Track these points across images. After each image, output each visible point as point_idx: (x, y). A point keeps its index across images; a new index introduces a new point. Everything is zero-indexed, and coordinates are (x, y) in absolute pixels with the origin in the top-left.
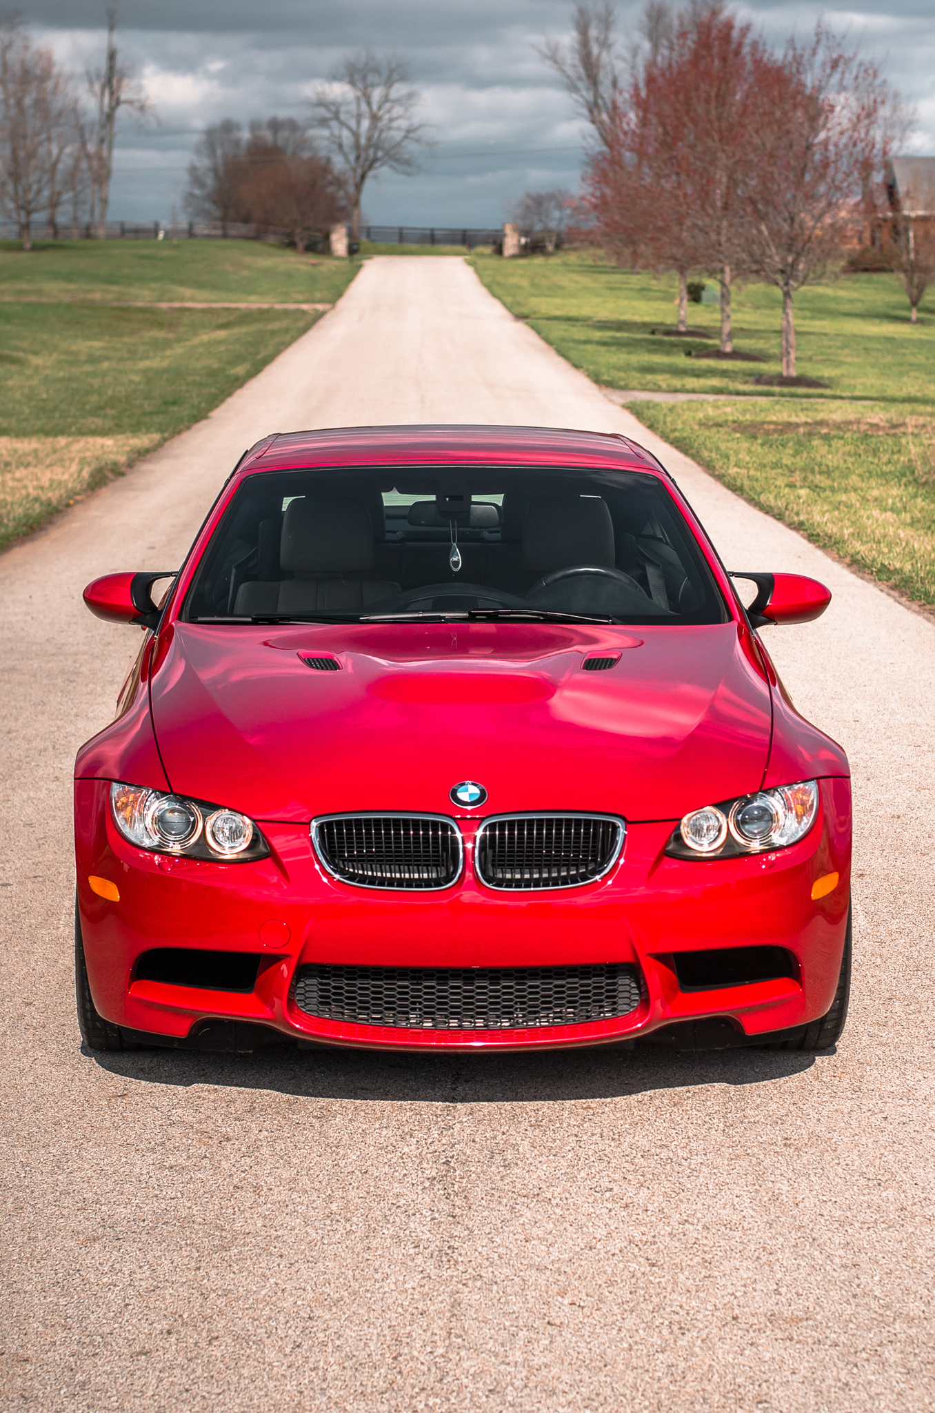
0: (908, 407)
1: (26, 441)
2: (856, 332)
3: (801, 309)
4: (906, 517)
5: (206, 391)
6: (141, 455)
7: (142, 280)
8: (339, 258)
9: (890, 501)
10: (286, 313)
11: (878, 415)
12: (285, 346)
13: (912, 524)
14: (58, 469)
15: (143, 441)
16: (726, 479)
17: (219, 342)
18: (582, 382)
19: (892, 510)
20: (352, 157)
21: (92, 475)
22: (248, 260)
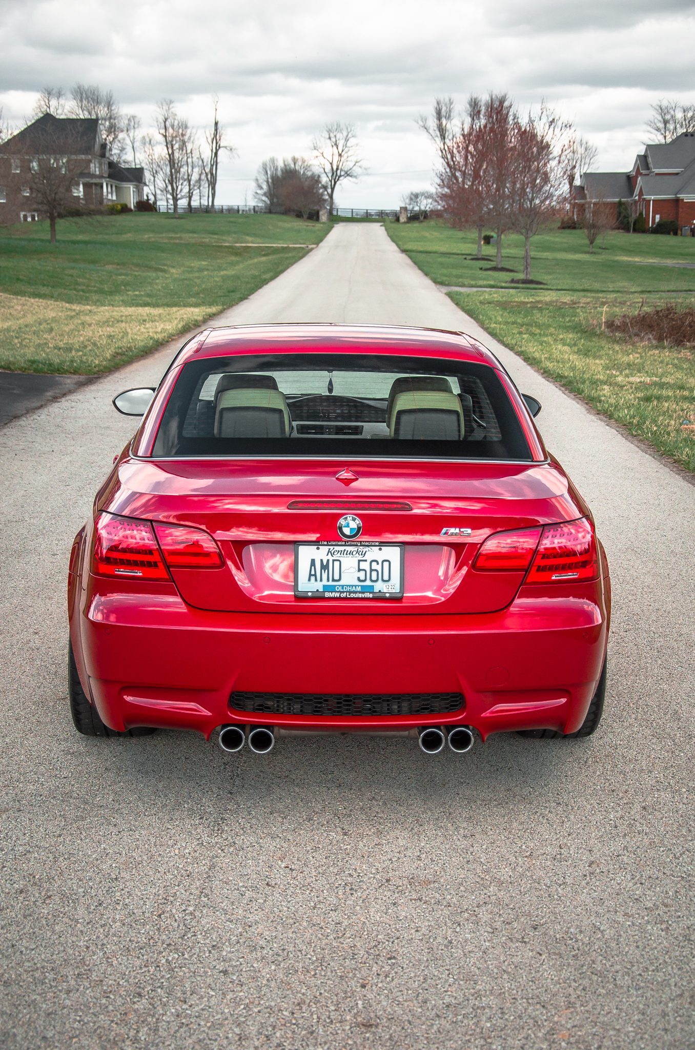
0: (582, 294)
1: (157, 309)
2: (563, 258)
3: (537, 247)
4: (576, 349)
5: (249, 286)
6: (212, 317)
7: (229, 233)
8: (324, 223)
9: (568, 340)
10: (295, 249)
11: (567, 298)
12: (293, 264)
13: (577, 353)
14: (167, 323)
15: (213, 310)
16: (489, 330)
17: (261, 263)
18: (427, 282)
19: (568, 345)
20: (330, 175)
21: (183, 327)
22: (280, 224)
